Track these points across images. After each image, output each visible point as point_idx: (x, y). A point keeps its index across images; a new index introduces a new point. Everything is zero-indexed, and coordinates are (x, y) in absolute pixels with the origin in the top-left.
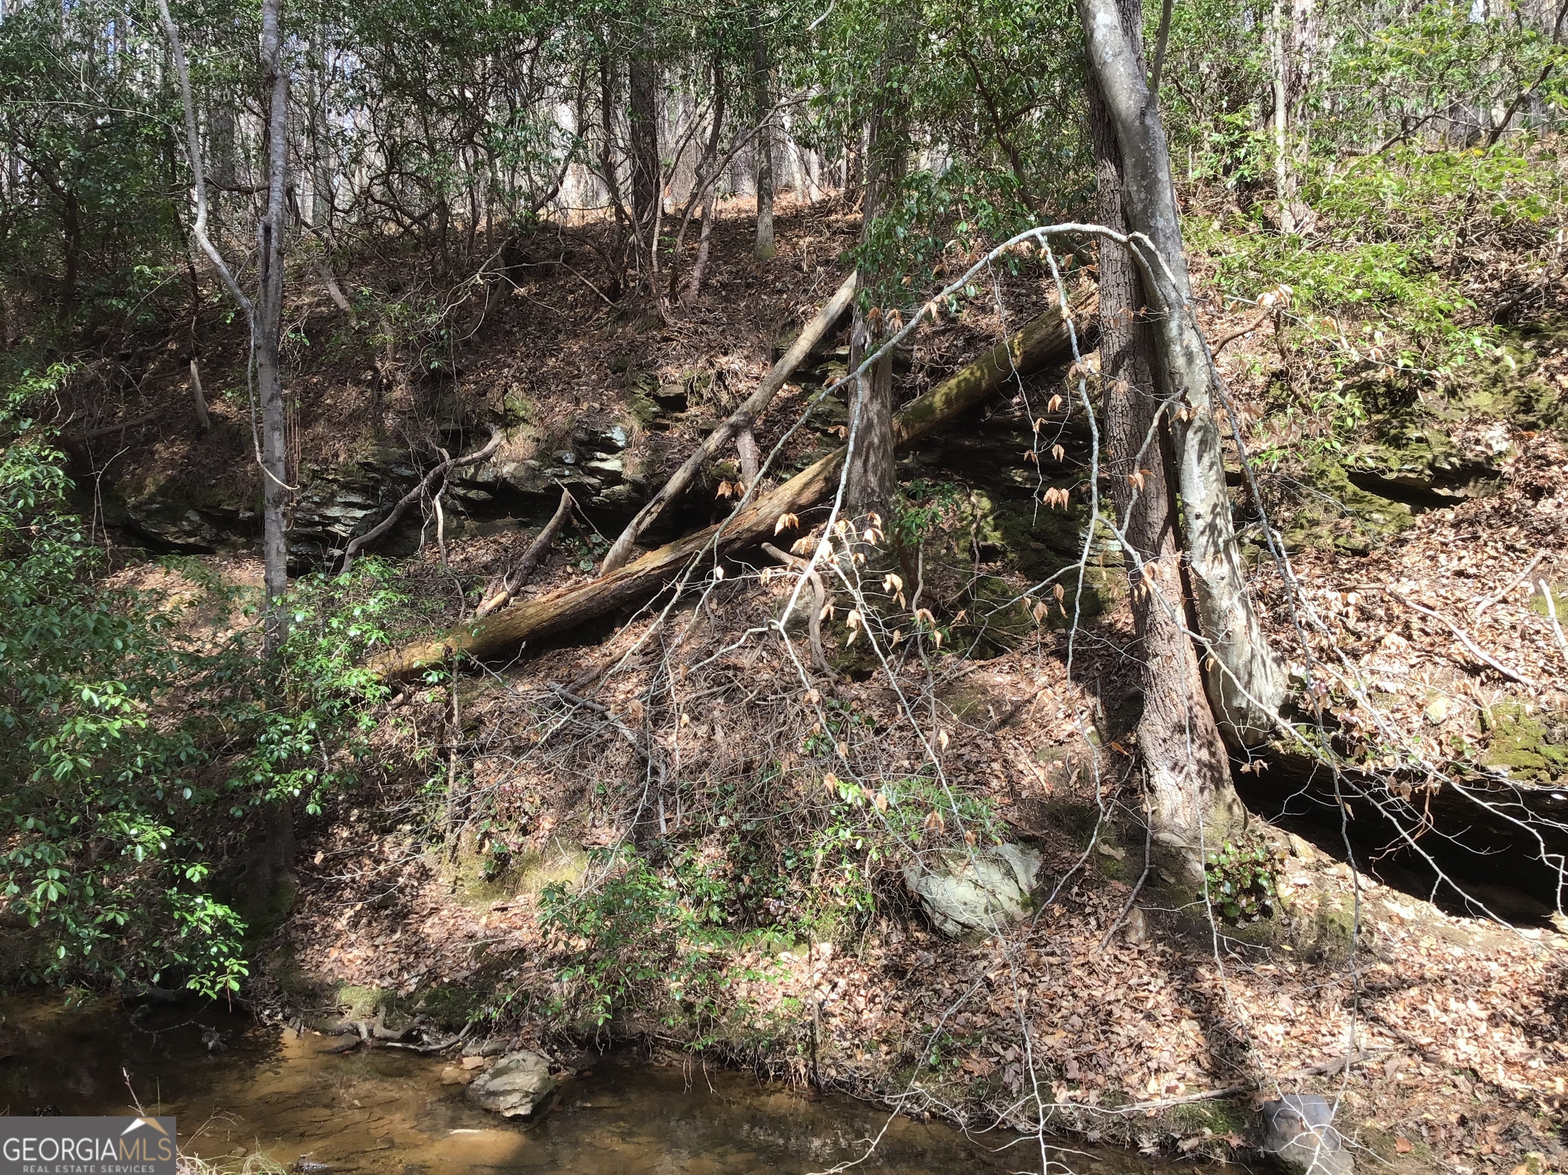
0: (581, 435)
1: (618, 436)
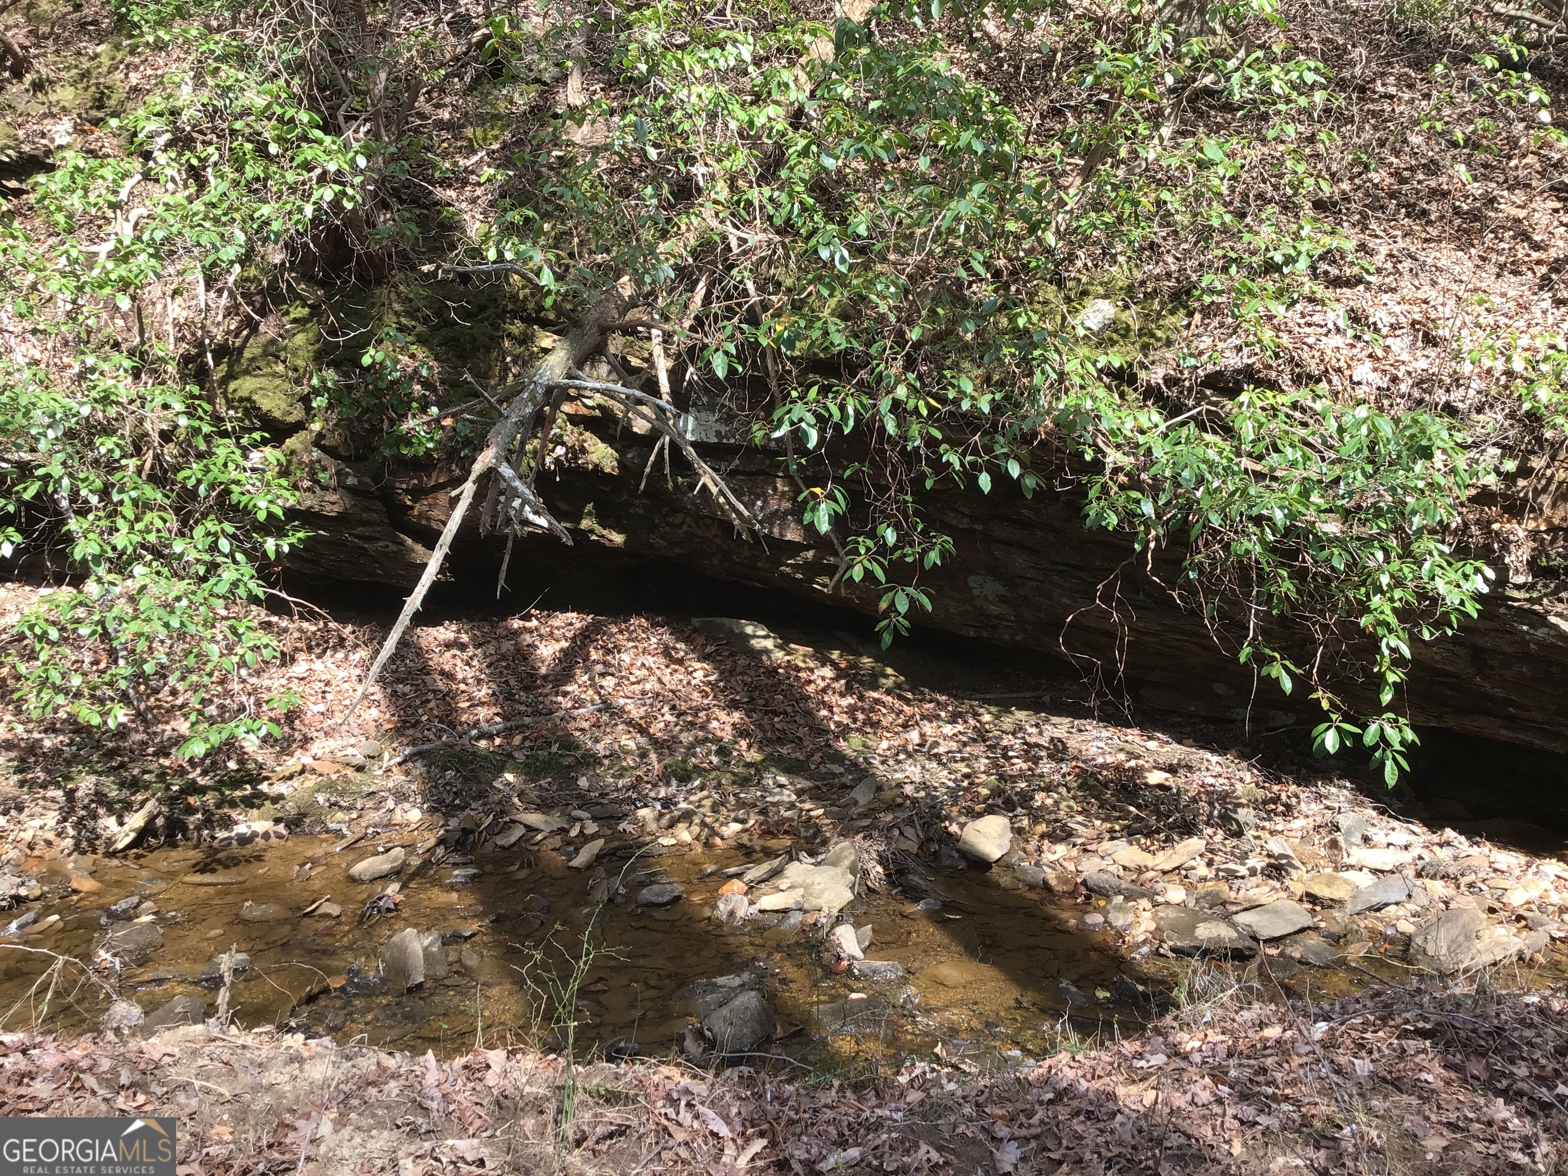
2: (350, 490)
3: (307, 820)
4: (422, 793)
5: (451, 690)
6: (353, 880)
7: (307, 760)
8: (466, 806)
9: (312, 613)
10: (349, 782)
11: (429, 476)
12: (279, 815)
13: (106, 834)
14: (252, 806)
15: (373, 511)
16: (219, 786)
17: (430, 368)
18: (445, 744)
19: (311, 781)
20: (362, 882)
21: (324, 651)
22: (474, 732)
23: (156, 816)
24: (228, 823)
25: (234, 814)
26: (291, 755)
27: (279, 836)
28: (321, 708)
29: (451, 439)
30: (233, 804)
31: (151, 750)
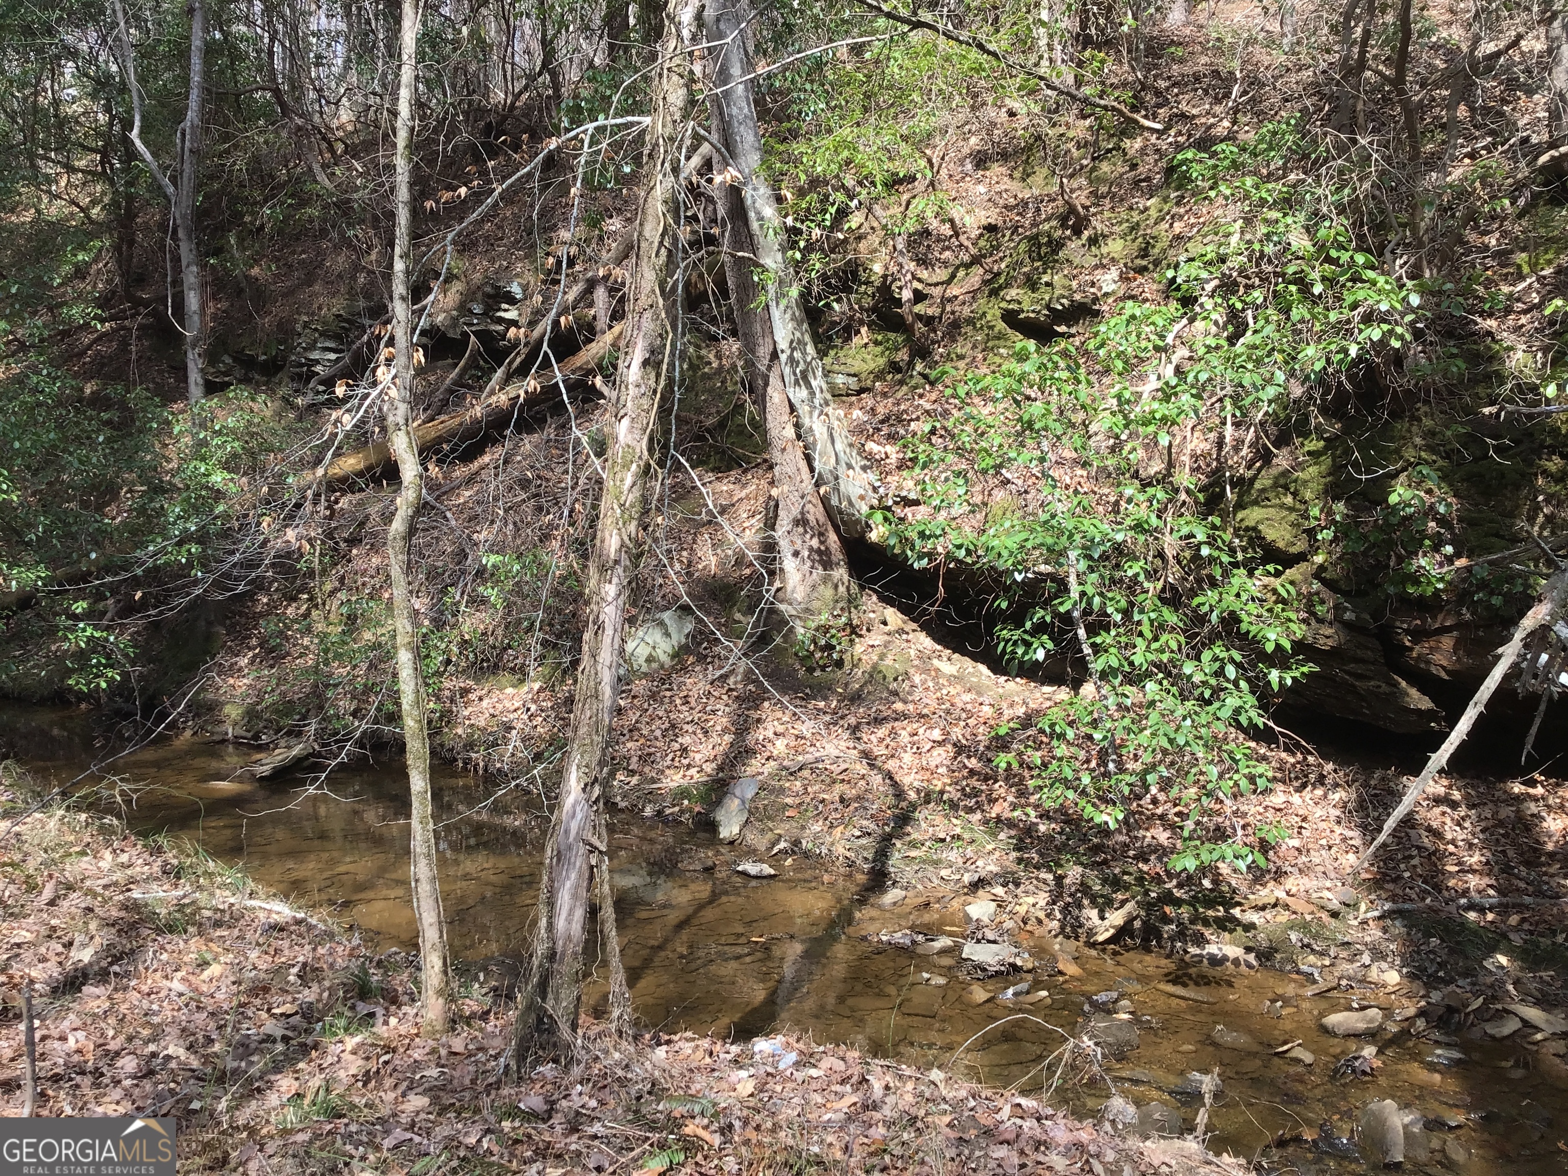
0: (488, 289)
1: (515, 289)
2: (1347, 625)
3: (1278, 956)
4: (1402, 955)
5: (1437, 850)
6: (1326, 1031)
7: (1282, 895)
8: (1452, 981)
9: (1298, 746)
10: (1323, 926)
11: (1434, 618)
12: (1251, 944)
13: (1088, 924)
14: (1224, 929)
15: (1367, 648)
16: (1193, 902)
17: (1449, 505)
18: (1430, 907)
19: (1284, 917)
20: (1335, 1035)
21: (1304, 786)
22: (1463, 901)
23: (1135, 918)
24: (1201, 940)
25: (1207, 933)
26: (1264, 885)
27: (1249, 966)
28: (1296, 843)
29: (1464, 580)
30: (1206, 923)
31: (1131, 853)
